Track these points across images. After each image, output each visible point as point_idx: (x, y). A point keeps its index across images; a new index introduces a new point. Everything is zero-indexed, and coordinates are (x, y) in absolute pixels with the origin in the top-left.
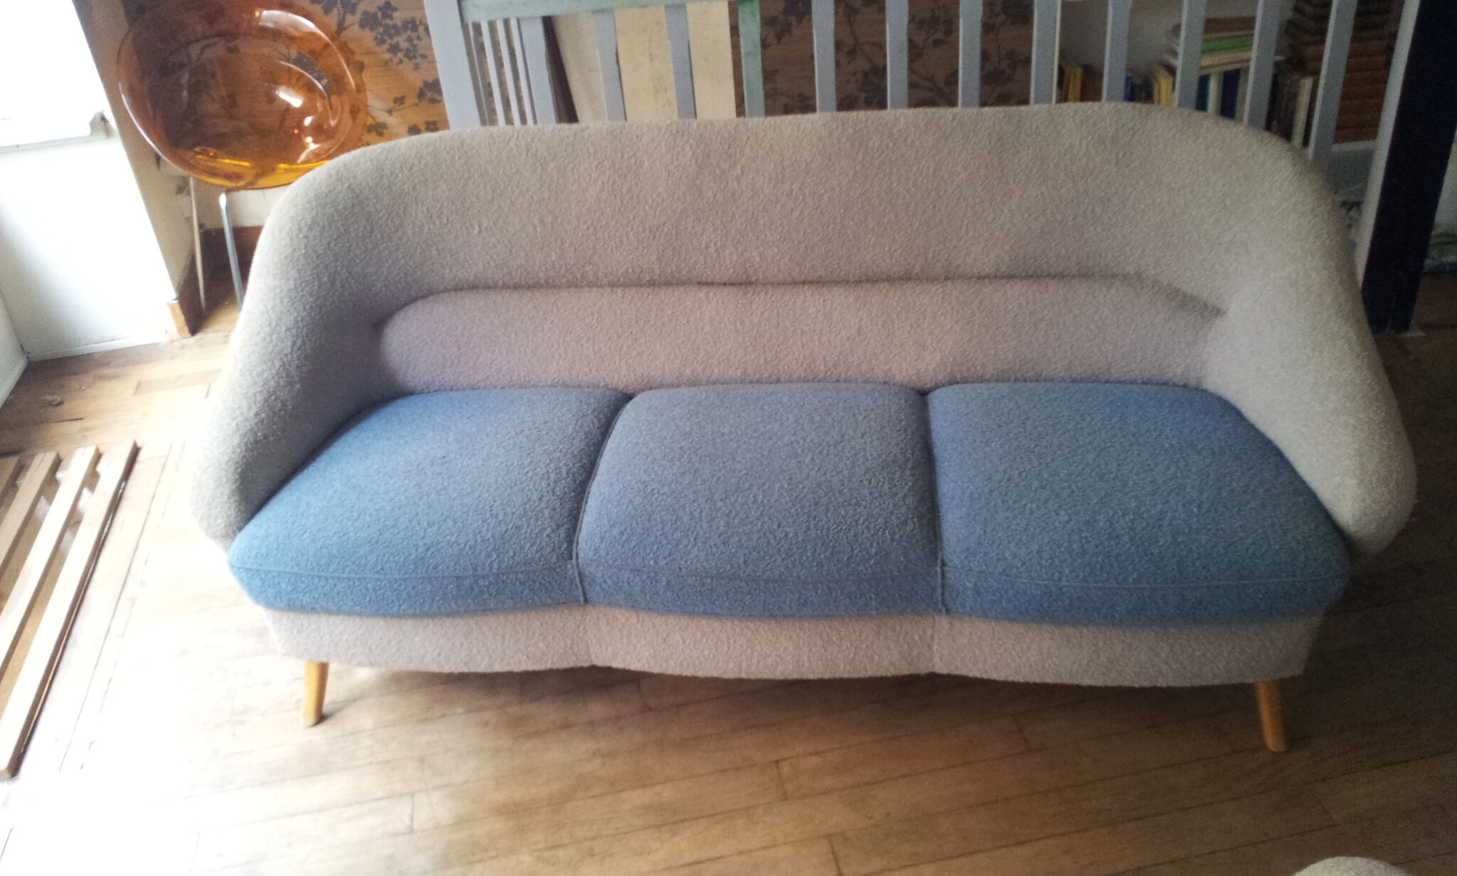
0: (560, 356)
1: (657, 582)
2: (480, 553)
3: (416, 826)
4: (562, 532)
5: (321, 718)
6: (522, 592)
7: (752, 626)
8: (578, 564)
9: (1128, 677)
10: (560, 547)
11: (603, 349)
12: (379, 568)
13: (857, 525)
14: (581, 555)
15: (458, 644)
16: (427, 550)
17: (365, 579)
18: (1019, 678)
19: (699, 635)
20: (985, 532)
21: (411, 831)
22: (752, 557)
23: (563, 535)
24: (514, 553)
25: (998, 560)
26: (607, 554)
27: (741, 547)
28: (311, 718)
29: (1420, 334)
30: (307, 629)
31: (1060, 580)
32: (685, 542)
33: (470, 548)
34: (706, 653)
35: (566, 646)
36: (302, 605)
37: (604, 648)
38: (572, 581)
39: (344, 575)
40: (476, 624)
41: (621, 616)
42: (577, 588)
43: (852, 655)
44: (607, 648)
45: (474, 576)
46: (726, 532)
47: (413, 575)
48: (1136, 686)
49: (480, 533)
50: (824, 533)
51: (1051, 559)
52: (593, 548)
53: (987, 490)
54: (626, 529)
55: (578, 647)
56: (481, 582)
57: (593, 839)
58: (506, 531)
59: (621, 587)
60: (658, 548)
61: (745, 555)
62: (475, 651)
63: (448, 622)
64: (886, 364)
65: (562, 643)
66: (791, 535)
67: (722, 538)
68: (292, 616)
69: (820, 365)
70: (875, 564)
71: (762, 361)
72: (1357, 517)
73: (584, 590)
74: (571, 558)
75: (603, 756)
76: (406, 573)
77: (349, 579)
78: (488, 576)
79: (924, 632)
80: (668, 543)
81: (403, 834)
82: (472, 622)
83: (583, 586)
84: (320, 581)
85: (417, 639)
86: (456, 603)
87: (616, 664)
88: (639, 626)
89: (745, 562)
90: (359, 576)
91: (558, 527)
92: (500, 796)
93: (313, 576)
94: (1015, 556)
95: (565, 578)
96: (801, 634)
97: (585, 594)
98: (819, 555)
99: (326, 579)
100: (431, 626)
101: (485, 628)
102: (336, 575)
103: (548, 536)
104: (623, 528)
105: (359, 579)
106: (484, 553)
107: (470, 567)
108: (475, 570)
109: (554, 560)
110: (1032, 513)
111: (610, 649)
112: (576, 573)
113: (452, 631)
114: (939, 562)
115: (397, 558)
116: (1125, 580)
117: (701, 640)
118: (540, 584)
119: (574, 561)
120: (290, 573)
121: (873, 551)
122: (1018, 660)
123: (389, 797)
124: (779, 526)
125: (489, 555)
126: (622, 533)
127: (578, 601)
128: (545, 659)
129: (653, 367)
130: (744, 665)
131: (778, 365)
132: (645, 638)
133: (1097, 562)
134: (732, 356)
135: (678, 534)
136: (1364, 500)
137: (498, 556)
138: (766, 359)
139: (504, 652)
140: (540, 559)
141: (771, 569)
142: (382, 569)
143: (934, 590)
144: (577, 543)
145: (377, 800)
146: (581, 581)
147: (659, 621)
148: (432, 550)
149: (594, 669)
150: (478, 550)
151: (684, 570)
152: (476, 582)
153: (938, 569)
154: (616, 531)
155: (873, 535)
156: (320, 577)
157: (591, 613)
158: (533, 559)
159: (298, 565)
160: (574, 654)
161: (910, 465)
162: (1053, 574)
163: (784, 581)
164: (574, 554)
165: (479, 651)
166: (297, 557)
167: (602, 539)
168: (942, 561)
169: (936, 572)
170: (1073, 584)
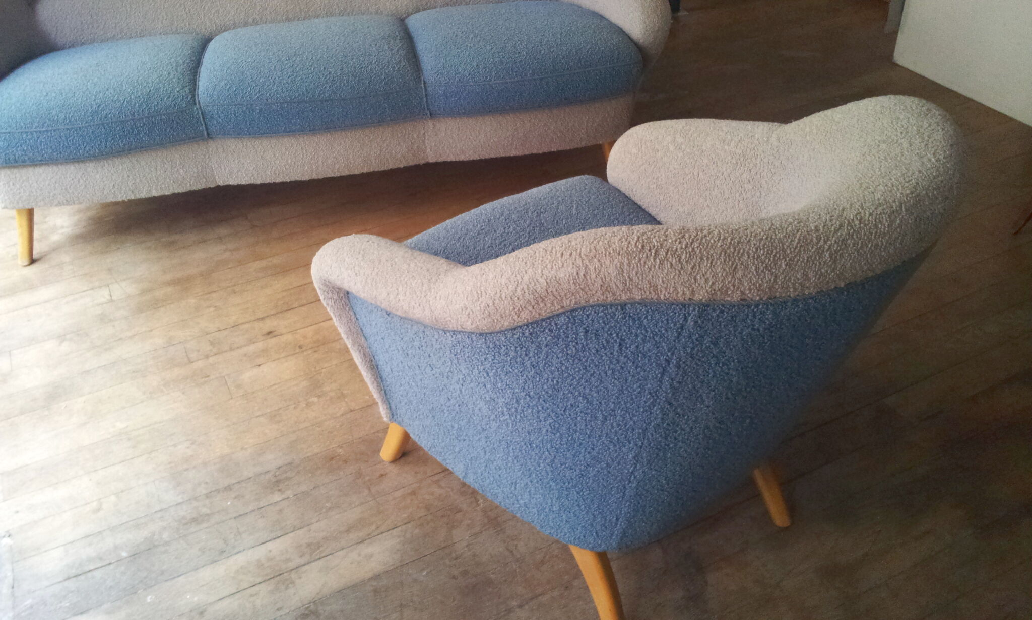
0: (163, 17)
1: (253, 110)
2: (135, 105)
3: (114, 298)
4: (187, 89)
5: (33, 261)
6: (166, 130)
7: (316, 139)
8: (200, 107)
9: (536, 147)
10: (187, 97)
11: (192, 10)
12: (68, 121)
13: (372, 65)
14: (202, 101)
15: (126, 176)
16: (99, 106)
17: (59, 129)
18: (476, 157)
19: (283, 149)
20: (446, 61)
21: (111, 301)
22: (311, 87)
23: (188, 91)
24: (158, 102)
25: (455, 75)
26: (219, 97)
27: (303, 82)
28: (26, 262)
29: (686, 13)
30: (19, 180)
31: (490, 80)
32: (267, 83)
33: (128, 102)
34: (290, 161)
35: (198, 171)
36: (15, 159)
37: (223, 170)
38: (198, 119)
39: (44, 129)
40: (137, 160)
41: (232, 144)
42: (202, 125)
43: (379, 152)
44: (225, 169)
45: (133, 120)
46: (293, 75)
47: (92, 123)
48: (541, 152)
49: (132, 93)
50: (352, 69)
51: (484, 68)
52: (208, 95)
53: (445, 42)
54: (229, 82)
55: (206, 172)
56: (138, 124)
57: (234, 286)
58: (150, 91)
59: (231, 118)
60: (251, 89)
61: (306, 86)
62: (138, 180)
63: (117, 161)
64: (376, 5)
65: (195, 170)
66: (333, 73)
67: (290, 78)
68: (8, 171)
69: (335, 9)
70: (385, 84)
71: (298, 10)
72: (643, 33)
73: (206, 126)
74: (195, 104)
75: (230, 250)
76: (86, 123)
77: (47, 131)
78: (142, 119)
79: (419, 133)
80: (257, 86)
81: (106, 303)
82: (134, 160)
83: (205, 123)
84: (27, 136)
85: (98, 176)
86: (122, 141)
87: (232, 182)
88: (245, 150)
89: (307, 90)
90: (55, 128)
91: (184, 87)
92: (169, 277)
93: (22, 133)
94: (465, 70)
95: (193, 117)
96: (347, 140)
97: (207, 129)
98: (351, 81)
99: (32, 133)
100: (106, 165)
101: (143, 163)
102: (38, 129)
103: (178, 92)
104: (226, 81)
105: (55, 131)
106: (137, 104)
107: (129, 114)
108: (133, 115)
109: (184, 105)
110: (471, 48)
111: (227, 170)
112: (200, 112)
113: (121, 167)
114: (422, 82)
115: (79, 113)
116: (526, 75)
117: (286, 153)
118: (177, 123)
119: (198, 106)
120: (5, 133)
121: (383, 77)
122: (474, 143)
123: (92, 289)
124: (325, 68)
125: (141, 105)
126: (226, 84)
127: (203, 135)
128: (186, 182)
129: (227, 19)
130: (314, 167)
131: (308, 11)
132: (249, 157)
133: (509, 67)
134: (279, 7)
135: (262, 80)
136: (645, 22)
137: (147, 106)
138: (300, 8)
139: (157, 179)
140: (175, 105)
141: (323, 93)
142: (70, 121)
143: (422, 99)
144: (198, 95)
145: (84, 291)
146: (204, 118)
147: (257, 143)
148: (102, 106)
149: (218, 188)
150: (133, 103)
151: (269, 100)
152: (135, 124)
153: (422, 85)
154: (222, 83)
155: (381, 69)
156: (26, 133)
157: (212, 145)
158: (171, 105)
159: (10, 127)
160: (204, 177)
161: (398, 38)
162: (486, 77)
163: (332, 100)
164: (197, 101)
165: (141, 180)
166: (9, 122)
167: (214, 90)
168: (424, 81)
169: (422, 87)
170: (498, 82)
